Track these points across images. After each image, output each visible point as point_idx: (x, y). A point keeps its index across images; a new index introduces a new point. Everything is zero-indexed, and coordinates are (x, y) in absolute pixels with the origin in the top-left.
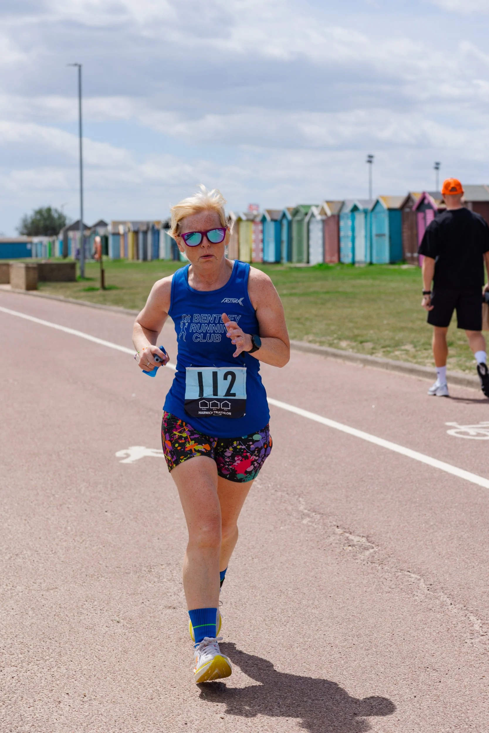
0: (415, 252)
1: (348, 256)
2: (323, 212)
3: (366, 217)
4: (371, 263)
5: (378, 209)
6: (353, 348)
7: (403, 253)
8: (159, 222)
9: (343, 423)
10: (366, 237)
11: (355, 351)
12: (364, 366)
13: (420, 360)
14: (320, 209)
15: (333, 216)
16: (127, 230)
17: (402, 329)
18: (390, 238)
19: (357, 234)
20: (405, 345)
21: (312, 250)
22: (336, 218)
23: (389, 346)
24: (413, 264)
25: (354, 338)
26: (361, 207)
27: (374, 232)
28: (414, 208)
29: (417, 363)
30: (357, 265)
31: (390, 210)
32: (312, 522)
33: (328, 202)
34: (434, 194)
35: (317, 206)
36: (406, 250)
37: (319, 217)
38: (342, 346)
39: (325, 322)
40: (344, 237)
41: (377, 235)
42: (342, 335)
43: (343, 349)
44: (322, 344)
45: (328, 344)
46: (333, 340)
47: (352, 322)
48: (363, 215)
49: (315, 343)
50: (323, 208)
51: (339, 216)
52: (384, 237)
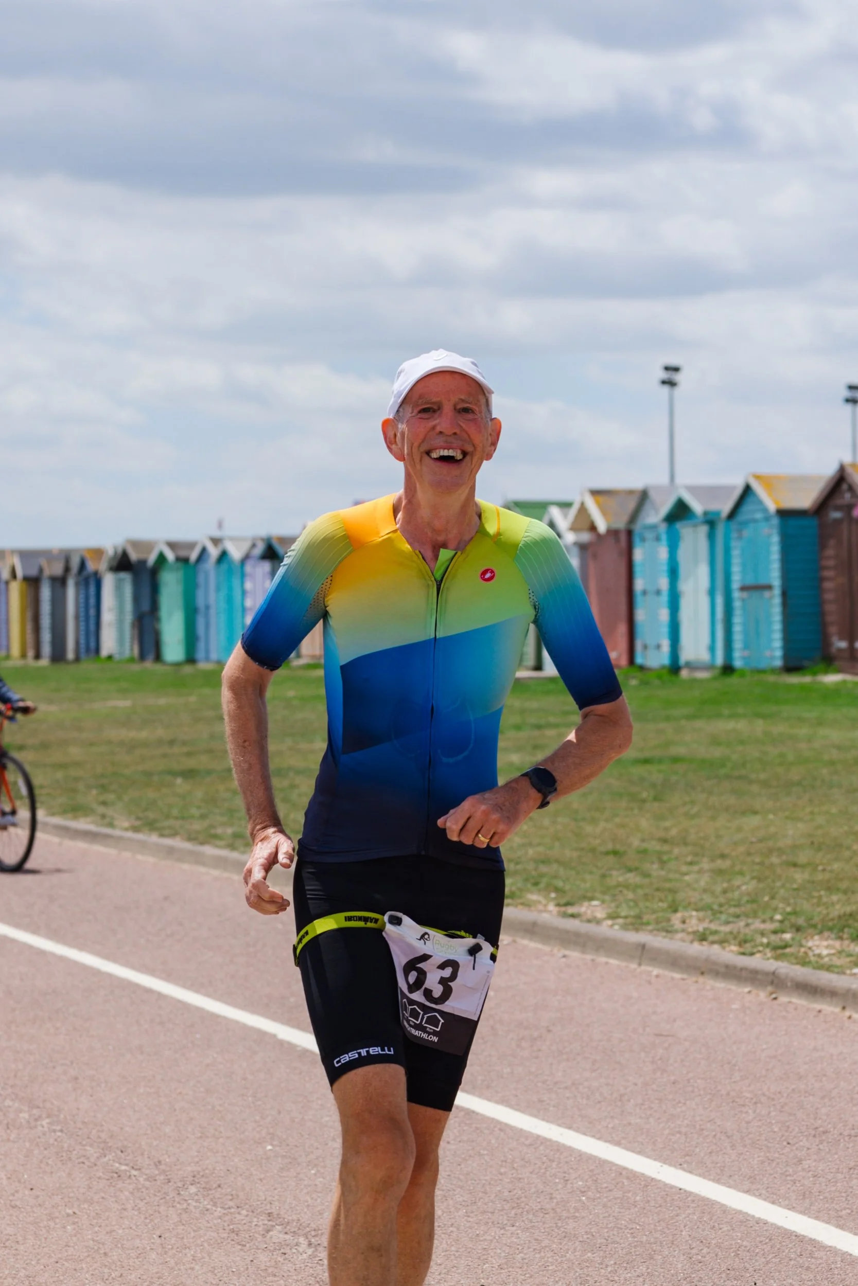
1: (658, 647)
2: (584, 522)
3: (711, 536)
4: (728, 669)
5: (748, 511)
7: (825, 642)
8: (98, 553)
10: (712, 592)
14: (573, 511)
15: (613, 533)
16: (6, 574)
18: (784, 594)
19: (684, 584)
22: (623, 538)
26: (697, 507)
27: (736, 581)
28: (857, 512)
30: (684, 673)
31: (784, 514)
33: (595, 493)
35: (565, 506)
36: (833, 629)
37: (571, 537)
38: (819, 956)
39: (705, 864)
40: (645, 593)
41: (743, 589)
42: (795, 913)
43: (829, 968)
44: (748, 947)
45: (768, 945)
46: (775, 932)
47: (795, 865)
48: (703, 530)
49: (722, 942)
50: (583, 510)
51: (630, 533)
52: (767, 594)
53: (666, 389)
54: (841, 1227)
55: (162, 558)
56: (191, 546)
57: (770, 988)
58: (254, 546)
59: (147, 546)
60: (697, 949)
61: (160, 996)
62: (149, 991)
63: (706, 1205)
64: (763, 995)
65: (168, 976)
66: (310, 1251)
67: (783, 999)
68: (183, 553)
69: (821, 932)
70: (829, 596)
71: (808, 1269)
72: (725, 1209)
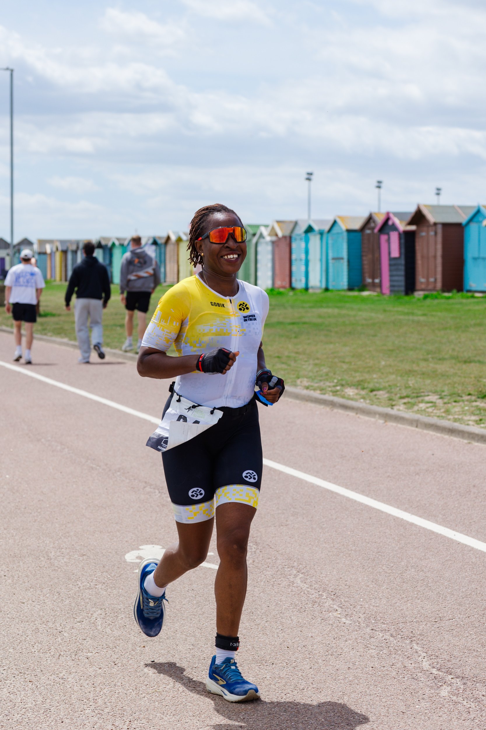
0: (377, 278)
1: (300, 280)
2: (273, 233)
3: (321, 239)
4: (327, 289)
5: (335, 230)
6: (364, 398)
7: (363, 279)
9: (406, 510)
10: (321, 260)
11: (368, 401)
12: (386, 421)
13: (456, 417)
14: (269, 229)
15: (284, 237)
16: (54, 249)
17: (410, 373)
18: (349, 261)
19: (311, 257)
20: (428, 395)
21: (259, 274)
22: (288, 240)
23: (407, 397)
24: (374, 291)
25: (359, 385)
26: (316, 227)
27: (331, 256)
28: (376, 231)
29: (455, 420)
30: (310, 291)
31: (349, 231)
32: (457, 695)
33: (278, 222)
34: (399, 215)
35: (266, 226)
36: (367, 275)
37: (268, 239)
38: (349, 395)
39: (311, 362)
40: (296, 260)
41: (334, 259)
42: (342, 380)
43: (352, 399)
44: (323, 392)
45: (331, 391)
46: (334, 386)
47: (344, 362)
48: (318, 237)
49: (315, 390)
50: (273, 229)
51: (290, 237)
52: (342, 261)
53: (307, 182)
54: (347, 488)
55: (114, 245)
56: (125, 239)
57: (331, 406)
58: (148, 240)
59: (108, 239)
60: (305, 392)
61: (109, 407)
62: (105, 405)
63: (300, 481)
64: (328, 409)
65: (112, 399)
66: (159, 495)
67: (335, 410)
68: (122, 242)
69: (350, 387)
70: (365, 262)
71: (334, 502)
72: (306, 482)
